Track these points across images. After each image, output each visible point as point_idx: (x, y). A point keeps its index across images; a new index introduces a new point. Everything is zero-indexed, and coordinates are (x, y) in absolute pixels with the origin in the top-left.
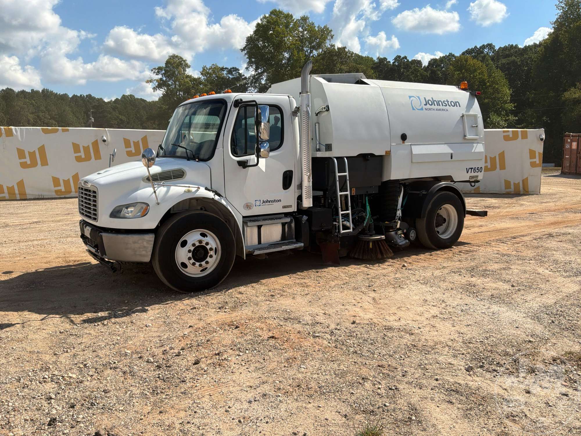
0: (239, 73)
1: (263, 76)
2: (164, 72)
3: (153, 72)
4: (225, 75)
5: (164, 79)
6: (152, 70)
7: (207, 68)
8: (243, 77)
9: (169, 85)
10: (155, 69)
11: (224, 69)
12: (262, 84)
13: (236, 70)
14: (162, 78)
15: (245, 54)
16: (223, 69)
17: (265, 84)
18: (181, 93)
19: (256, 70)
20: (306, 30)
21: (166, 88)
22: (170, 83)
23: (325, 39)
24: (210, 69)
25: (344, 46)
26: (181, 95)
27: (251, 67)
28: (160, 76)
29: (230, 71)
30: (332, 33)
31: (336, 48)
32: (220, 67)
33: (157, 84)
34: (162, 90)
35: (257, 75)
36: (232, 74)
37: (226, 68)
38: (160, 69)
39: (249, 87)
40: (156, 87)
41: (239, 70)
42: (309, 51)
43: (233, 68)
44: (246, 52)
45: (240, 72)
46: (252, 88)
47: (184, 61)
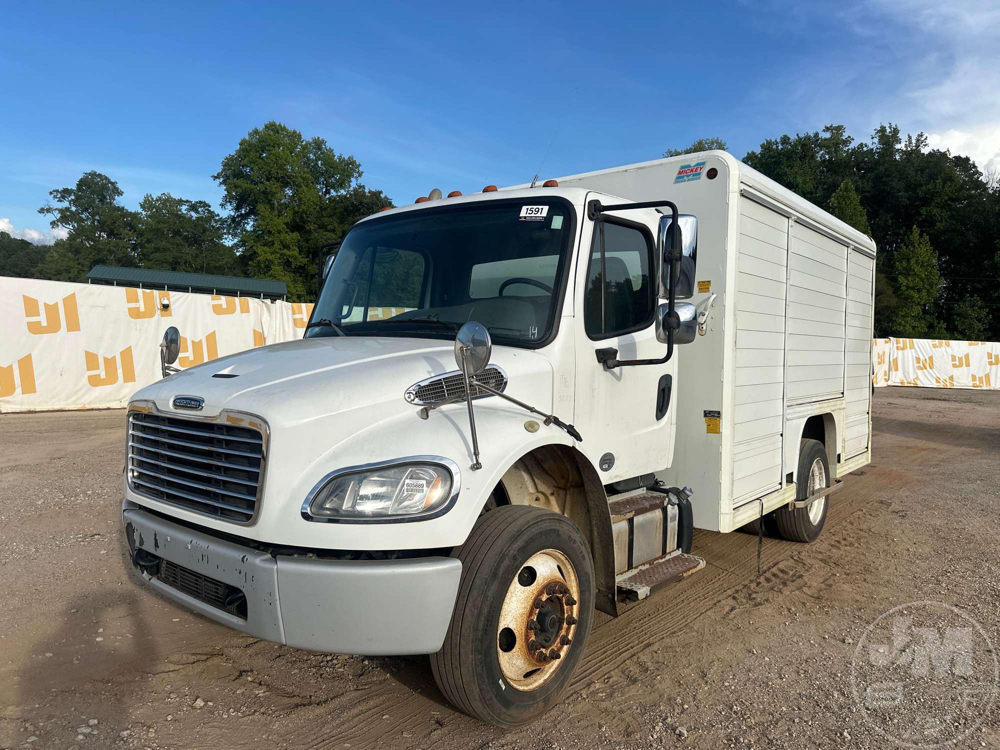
0: (209, 211)
1: (249, 220)
2: (73, 197)
3: (53, 196)
4: (185, 212)
5: (74, 209)
6: (51, 193)
7: (153, 199)
8: (217, 218)
9: (82, 220)
10: (57, 191)
11: (184, 201)
12: (247, 231)
13: (205, 205)
14: (69, 208)
15: (221, 183)
16: (181, 202)
17: (251, 231)
18: (102, 234)
19: (237, 208)
20: (319, 160)
21: (76, 225)
22: (83, 216)
23: (349, 176)
24: (157, 200)
25: (380, 190)
26: (103, 237)
27: (229, 204)
28: (65, 204)
29: (194, 207)
30: (361, 169)
31: (367, 191)
32: (175, 199)
33: (59, 216)
34: (68, 226)
35: (238, 216)
36: (197, 212)
37: (187, 201)
38: (66, 192)
39: (225, 234)
40: (58, 221)
41: (210, 206)
42: (324, 190)
43: (200, 202)
44: (221, 180)
45: (212, 209)
46: (230, 236)
47: (113, 184)
